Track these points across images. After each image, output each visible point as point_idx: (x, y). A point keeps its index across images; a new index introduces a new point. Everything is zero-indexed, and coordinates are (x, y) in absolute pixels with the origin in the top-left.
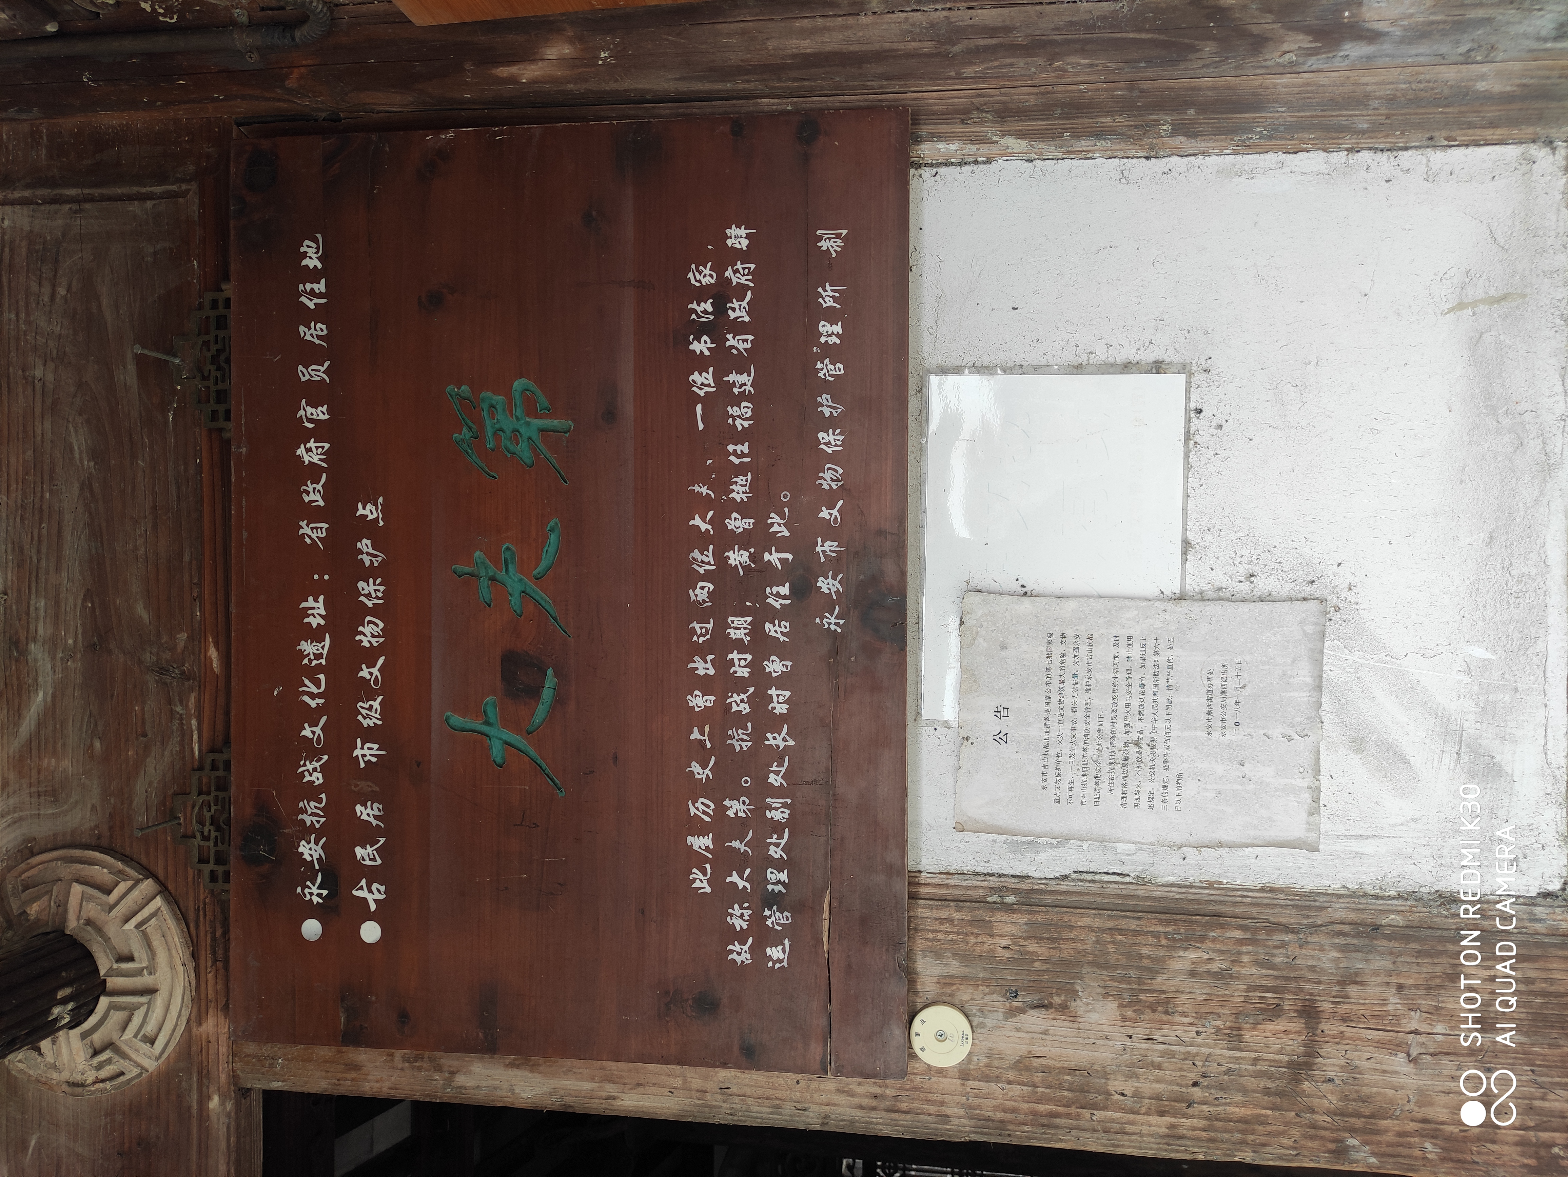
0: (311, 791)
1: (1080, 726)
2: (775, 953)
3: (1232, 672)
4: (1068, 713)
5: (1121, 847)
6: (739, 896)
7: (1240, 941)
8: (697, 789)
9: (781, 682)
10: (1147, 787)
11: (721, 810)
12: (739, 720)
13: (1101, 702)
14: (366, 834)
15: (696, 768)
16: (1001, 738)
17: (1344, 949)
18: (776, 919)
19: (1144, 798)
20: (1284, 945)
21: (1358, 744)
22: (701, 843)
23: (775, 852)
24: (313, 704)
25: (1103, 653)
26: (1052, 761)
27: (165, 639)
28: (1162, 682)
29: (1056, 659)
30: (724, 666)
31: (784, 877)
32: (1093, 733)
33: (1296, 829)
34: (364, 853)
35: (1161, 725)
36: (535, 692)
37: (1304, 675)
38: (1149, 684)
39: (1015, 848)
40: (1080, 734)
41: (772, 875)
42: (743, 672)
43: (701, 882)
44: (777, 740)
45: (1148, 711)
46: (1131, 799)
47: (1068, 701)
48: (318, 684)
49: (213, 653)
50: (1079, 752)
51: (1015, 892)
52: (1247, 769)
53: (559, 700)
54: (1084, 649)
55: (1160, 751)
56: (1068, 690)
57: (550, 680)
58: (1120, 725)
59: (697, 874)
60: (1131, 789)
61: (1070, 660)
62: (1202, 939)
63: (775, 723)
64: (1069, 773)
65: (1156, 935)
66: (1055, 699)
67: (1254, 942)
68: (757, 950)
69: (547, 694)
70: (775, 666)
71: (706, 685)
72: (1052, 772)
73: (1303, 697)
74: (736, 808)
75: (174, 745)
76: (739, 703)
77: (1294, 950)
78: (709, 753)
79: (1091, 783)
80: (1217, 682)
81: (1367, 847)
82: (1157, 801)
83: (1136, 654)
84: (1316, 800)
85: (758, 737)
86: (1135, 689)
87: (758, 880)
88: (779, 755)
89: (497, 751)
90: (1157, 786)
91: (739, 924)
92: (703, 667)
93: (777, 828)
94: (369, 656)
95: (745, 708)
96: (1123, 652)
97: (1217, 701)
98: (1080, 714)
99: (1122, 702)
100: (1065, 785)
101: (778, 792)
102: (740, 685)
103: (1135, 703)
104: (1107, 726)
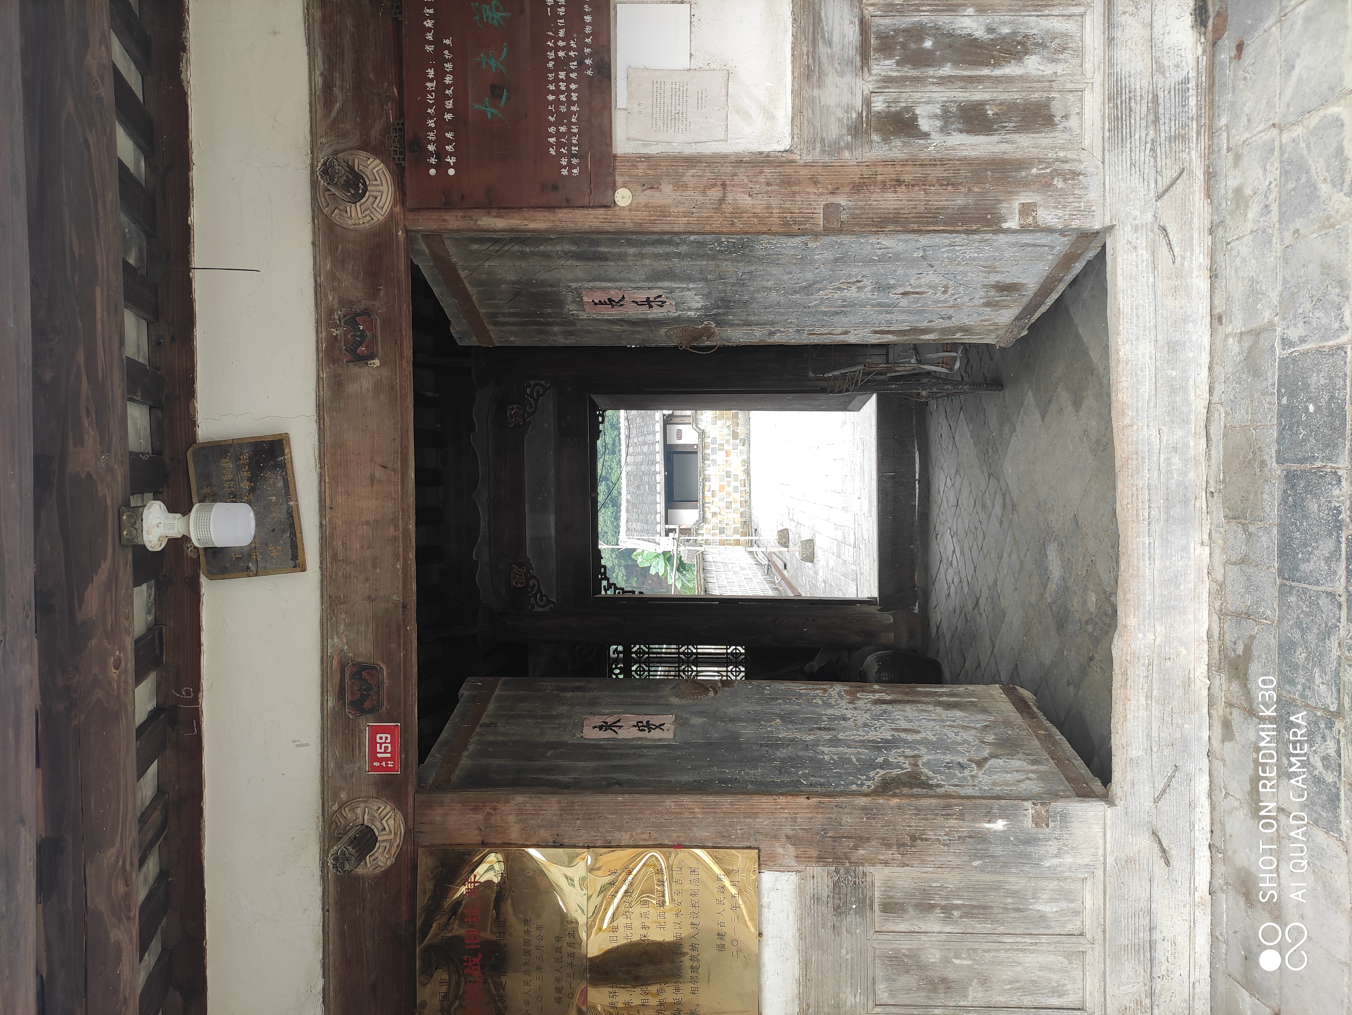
0: (431, 130)
1: (662, 108)
2: (575, 171)
3: (704, 92)
4: (659, 105)
5: (674, 144)
6: (564, 155)
7: (705, 166)
8: (551, 124)
9: (575, 91)
10: (681, 126)
11: (558, 130)
12: (563, 103)
13: (668, 101)
14: (449, 142)
15: (550, 118)
16: (640, 113)
17: (733, 167)
18: (575, 161)
19: (680, 130)
20: (717, 167)
21: (738, 112)
22: (552, 140)
23: (574, 142)
24: (431, 102)
25: (668, 87)
26: (654, 119)
27: (380, 85)
28: (685, 95)
29: (655, 89)
30: (558, 86)
31: (577, 149)
32: (666, 111)
33: (722, 137)
34: (449, 148)
35: (684, 107)
36: (501, 96)
37: (723, 92)
38: (681, 95)
39: (644, 145)
40: (662, 111)
41: (573, 148)
42: (564, 88)
43: (552, 152)
44: (574, 108)
45: (681, 103)
46: (677, 131)
47: (658, 101)
48: (432, 96)
49: (395, 90)
50: (662, 117)
51: (644, 158)
52: (708, 120)
53: (508, 98)
54: (663, 85)
55: (684, 115)
56: (658, 98)
57: (505, 93)
58: (673, 108)
59: (551, 149)
60: (677, 127)
61: (659, 89)
62: (696, 166)
63: (573, 103)
64: (659, 123)
65: (683, 166)
66: (655, 101)
67: (709, 166)
68: (570, 171)
69: (504, 97)
70: (573, 86)
71: (552, 93)
72: (654, 122)
73: (723, 99)
74: (563, 129)
75: (384, 119)
76: (563, 98)
77: (720, 168)
78: (554, 113)
79: (665, 126)
80: (700, 95)
81: (740, 141)
82: (684, 131)
83: (678, 88)
84: (727, 128)
85: (568, 108)
86: (677, 97)
87: (569, 150)
88: (574, 113)
89: (489, 115)
90: (684, 126)
91: (564, 163)
92: (552, 87)
93: (575, 134)
94: (449, 87)
95: (564, 99)
96: (674, 87)
97: (700, 100)
98: (662, 105)
99: (674, 101)
100: (658, 126)
101: (574, 124)
102: (562, 92)
103: (677, 101)
104: (670, 108)
